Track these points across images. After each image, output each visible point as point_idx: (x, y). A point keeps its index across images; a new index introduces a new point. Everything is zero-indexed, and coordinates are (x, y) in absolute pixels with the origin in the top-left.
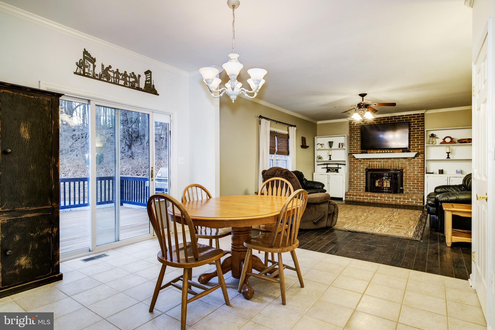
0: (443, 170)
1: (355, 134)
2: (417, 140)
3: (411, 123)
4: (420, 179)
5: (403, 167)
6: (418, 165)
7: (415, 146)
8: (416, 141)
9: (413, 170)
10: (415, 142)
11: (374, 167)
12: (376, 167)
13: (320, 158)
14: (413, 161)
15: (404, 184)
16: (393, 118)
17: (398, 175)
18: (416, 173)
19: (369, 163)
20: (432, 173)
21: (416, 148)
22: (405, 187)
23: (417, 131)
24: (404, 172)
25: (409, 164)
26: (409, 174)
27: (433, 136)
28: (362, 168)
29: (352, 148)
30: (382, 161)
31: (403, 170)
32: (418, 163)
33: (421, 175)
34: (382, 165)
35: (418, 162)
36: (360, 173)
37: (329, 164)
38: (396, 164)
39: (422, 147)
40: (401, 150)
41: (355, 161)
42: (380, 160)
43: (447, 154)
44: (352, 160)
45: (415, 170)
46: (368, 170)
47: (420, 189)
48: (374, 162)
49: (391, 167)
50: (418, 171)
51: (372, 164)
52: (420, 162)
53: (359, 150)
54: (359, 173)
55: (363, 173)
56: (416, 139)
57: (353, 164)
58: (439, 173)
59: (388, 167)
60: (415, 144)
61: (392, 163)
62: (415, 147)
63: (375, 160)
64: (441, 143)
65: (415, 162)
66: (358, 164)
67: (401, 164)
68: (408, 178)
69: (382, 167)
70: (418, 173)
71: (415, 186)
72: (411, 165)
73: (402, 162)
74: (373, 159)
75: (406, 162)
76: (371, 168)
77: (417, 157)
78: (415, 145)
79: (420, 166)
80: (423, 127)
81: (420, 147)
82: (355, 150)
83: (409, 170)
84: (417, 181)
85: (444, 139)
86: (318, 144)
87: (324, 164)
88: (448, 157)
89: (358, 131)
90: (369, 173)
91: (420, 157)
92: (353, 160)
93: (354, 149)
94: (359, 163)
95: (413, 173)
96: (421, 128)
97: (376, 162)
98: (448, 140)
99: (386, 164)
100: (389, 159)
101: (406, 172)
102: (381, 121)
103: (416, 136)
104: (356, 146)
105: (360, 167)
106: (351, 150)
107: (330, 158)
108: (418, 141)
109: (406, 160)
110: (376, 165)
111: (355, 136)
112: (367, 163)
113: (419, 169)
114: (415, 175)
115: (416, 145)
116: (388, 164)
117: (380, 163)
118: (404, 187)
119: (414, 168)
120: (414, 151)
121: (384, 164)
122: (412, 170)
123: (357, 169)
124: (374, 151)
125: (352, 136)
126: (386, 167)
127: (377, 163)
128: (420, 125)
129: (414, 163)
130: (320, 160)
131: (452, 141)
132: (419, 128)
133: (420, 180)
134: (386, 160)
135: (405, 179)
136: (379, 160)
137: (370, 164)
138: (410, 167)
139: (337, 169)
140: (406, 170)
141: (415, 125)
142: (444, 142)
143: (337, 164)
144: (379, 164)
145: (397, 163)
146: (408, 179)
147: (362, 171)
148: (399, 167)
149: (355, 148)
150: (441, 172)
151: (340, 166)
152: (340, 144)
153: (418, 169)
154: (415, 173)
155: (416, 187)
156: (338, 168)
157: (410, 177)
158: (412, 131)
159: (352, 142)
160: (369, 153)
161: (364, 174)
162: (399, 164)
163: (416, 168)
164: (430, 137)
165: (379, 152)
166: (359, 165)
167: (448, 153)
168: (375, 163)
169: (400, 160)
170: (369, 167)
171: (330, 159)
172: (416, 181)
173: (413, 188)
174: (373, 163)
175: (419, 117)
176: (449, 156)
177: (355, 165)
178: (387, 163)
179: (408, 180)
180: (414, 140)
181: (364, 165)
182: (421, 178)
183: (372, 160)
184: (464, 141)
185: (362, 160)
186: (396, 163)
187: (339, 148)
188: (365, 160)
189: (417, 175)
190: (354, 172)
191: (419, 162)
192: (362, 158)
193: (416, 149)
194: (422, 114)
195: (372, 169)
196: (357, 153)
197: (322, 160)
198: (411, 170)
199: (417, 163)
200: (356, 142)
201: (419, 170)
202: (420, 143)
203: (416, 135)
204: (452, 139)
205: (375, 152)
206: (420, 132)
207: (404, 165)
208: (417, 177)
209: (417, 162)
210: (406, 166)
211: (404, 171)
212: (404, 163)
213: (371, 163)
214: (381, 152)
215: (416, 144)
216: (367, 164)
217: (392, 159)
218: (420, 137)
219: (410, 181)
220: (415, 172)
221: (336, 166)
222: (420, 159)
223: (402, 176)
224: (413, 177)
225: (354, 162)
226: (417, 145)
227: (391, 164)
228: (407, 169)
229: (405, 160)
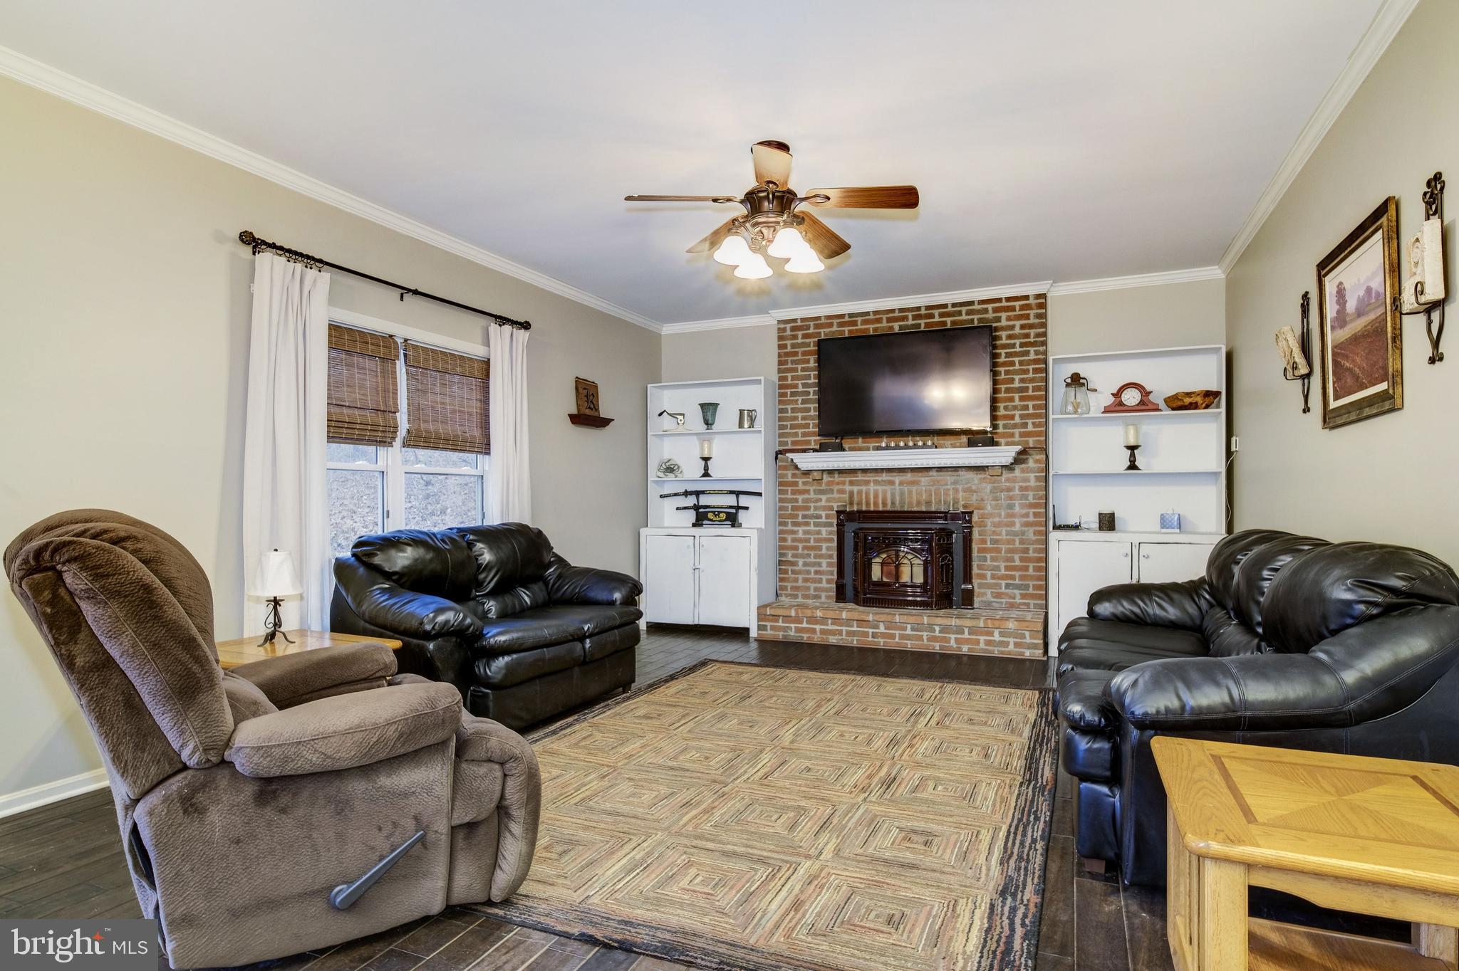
0: (1113, 514)
1: (800, 373)
2: (1022, 399)
3: (997, 334)
4: (1031, 552)
5: (971, 505)
6: (1026, 497)
7: (1012, 422)
8: (1017, 402)
9: (1008, 516)
10: (1015, 408)
11: (868, 504)
12: (876, 504)
13: (670, 470)
14: (1008, 480)
15: (975, 571)
16: (936, 312)
17: (954, 535)
18: (1018, 525)
19: (848, 488)
20: (1076, 527)
21: (1017, 431)
22: (979, 581)
23: (1021, 363)
24: (976, 523)
25: (993, 490)
26: (994, 533)
27: (1076, 380)
28: (825, 508)
29: (788, 431)
30: (897, 482)
31: (971, 513)
32: (1026, 489)
33: (1035, 533)
34: (898, 498)
35: (1024, 484)
36: (818, 528)
37: (703, 492)
38: (946, 494)
39: (1039, 425)
40: (964, 439)
41: (800, 481)
42: (890, 478)
43: (1129, 451)
44: (786, 475)
45: (1013, 516)
46: (845, 517)
47: (1031, 589)
48: (867, 483)
49: (928, 503)
50: (1025, 519)
51: (860, 492)
52: (1032, 483)
53: (813, 438)
54: (812, 528)
55: (830, 529)
56: (1017, 396)
57: (794, 492)
58: (1101, 529)
59: (919, 503)
60: (1012, 413)
61: (933, 488)
62: (1015, 426)
63: (871, 477)
64: (1107, 410)
65: (1012, 485)
66: (809, 494)
67: (964, 491)
68: (989, 545)
69: (898, 502)
70: (1026, 529)
71: (1012, 577)
72: (998, 494)
73: (967, 484)
74: (865, 471)
75: (984, 485)
76: (855, 508)
77: (1023, 466)
78: (1012, 417)
79: (1031, 498)
80: (1042, 349)
81: (1030, 428)
82: (800, 438)
83: (991, 515)
84: (1022, 559)
85: (1117, 395)
86: (660, 414)
87: (686, 494)
88: (1133, 466)
89: (808, 362)
90: (850, 527)
91: (1031, 464)
92: (792, 478)
93: (796, 434)
94: (812, 489)
95: (1008, 529)
96: (1037, 353)
97: (876, 482)
98: (1131, 397)
99: (910, 492)
100: (920, 474)
101: (982, 524)
102: (890, 324)
103: (1017, 384)
104: (803, 422)
105: (819, 504)
106: (786, 440)
107: (706, 468)
108: (1026, 403)
109: (983, 476)
110: (876, 496)
111: (800, 382)
112: (840, 487)
113: (1029, 513)
114: (1015, 534)
115: (1017, 420)
116: (919, 494)
117: (888, 488)
118: (976, 581)
119: (1011, 507)
120: (1010, 440)
121: (902, 494)
122: (1003, 513)
123: (807, 513)
124: (868, 443)
125: (789, 382)
126: (910, 504)
127: (880, 488)
128: (1032, 340)
129: (1009, 490)
130: (671, 477)
131: (1146, 404)
132: (1027, 353)
133: (1031, 554)
134: (909, 476)
135: (980, 550)
136: (884, 477)
137: (851, 494)
138: (997, 505)
139: (734, 511)
140: (982, 516)
141: (1012, 342)
142: (1118, 406)
143: (731, 492)
144: (885, 492)
145: (949, 490)
146: (990, 550)
147: (824, 520)
148: (956, 502)
149: (800, 431)
150: (1108, 523)
151: (744, 501)
152: (741, 412)
153: (1024, 511)
154: (1013, 529)
155: (1017, 582)
156: (738, 508)
157: (995, 542)
158: (1004, 364)
159: (789, 407)
160: (851, 449)
161: (830, 533)
162: (956, 491)
163: (1017, 509)
164: (1068, 385)
165: (884, 445)
166: (812, 495)
167: (1132, 448)
168: (872, 487)
169: (961, 478)
170: (851, 503)
171: (706, 474)
172: (1017, 557)
173: (1007, 586)
174: (864, 488)
175: (1028, 307)
176: (1135, 460)
177: (800, 497)
178: (914, 488)
179: (988, 556)
180: (1012, 399)
181: (831, 496)
182: (1035, 546)
183: (860, 477)
184: (1187, 401)
185: (825, 476)
186: (946, 487)
187: (740, 428)
188: (836, 476)
189: (1023, 533)
190: (795, 524)
191: (1029, 484)
192: (823, 471)
193: (1017, 435)
194: (1038, 296)
195: (860, 512)
196: (804, 451)
197: (676, 476)
198: (1000, 516)
199: (1021, 489)
200: (800, 406)
201: (1027, 515)
202: (1031, 411)
203: (1017, 378)
204: (1145, 393)
205: (871, 445)
206: (1031, 368)
207: (975, 497)
208: (1022, 542)
209: (1021, 484)
210: (982, 500)
211: (975, 518)
212: (974, 487)
213: (855, 489)
214: (893, 444)
215: (1017, 413)
216: (842, 492)
217: (931, 473)
218: (1030, 386)
219: (997, 557)
220: (1013, 524)
221: (731, 500)
222: (1032, 471)
223: (967, 540)
224: (1009, 542)
225: (796, 484)
226: (1022, 417)
227: (929, 493)
228: (986, 512)
229: (980, 476)
